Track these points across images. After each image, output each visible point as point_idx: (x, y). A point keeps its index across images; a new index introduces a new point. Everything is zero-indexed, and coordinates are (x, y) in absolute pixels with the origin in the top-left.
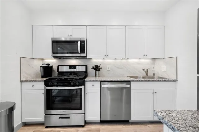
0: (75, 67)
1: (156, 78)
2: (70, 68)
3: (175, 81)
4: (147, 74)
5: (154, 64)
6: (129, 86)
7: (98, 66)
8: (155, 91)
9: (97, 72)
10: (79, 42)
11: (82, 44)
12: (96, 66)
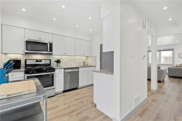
0: (42, 61)
1: (88, 66)
2: (37, 61)
3: (95, 66)
4: (84, 64)
5: (87, 59)
6: (78, 70)
7: (59, 60)
8: (88, 71)
9: (58, 64)
10: (48, 44)
11: (50, 45)
12: (58, 60)
